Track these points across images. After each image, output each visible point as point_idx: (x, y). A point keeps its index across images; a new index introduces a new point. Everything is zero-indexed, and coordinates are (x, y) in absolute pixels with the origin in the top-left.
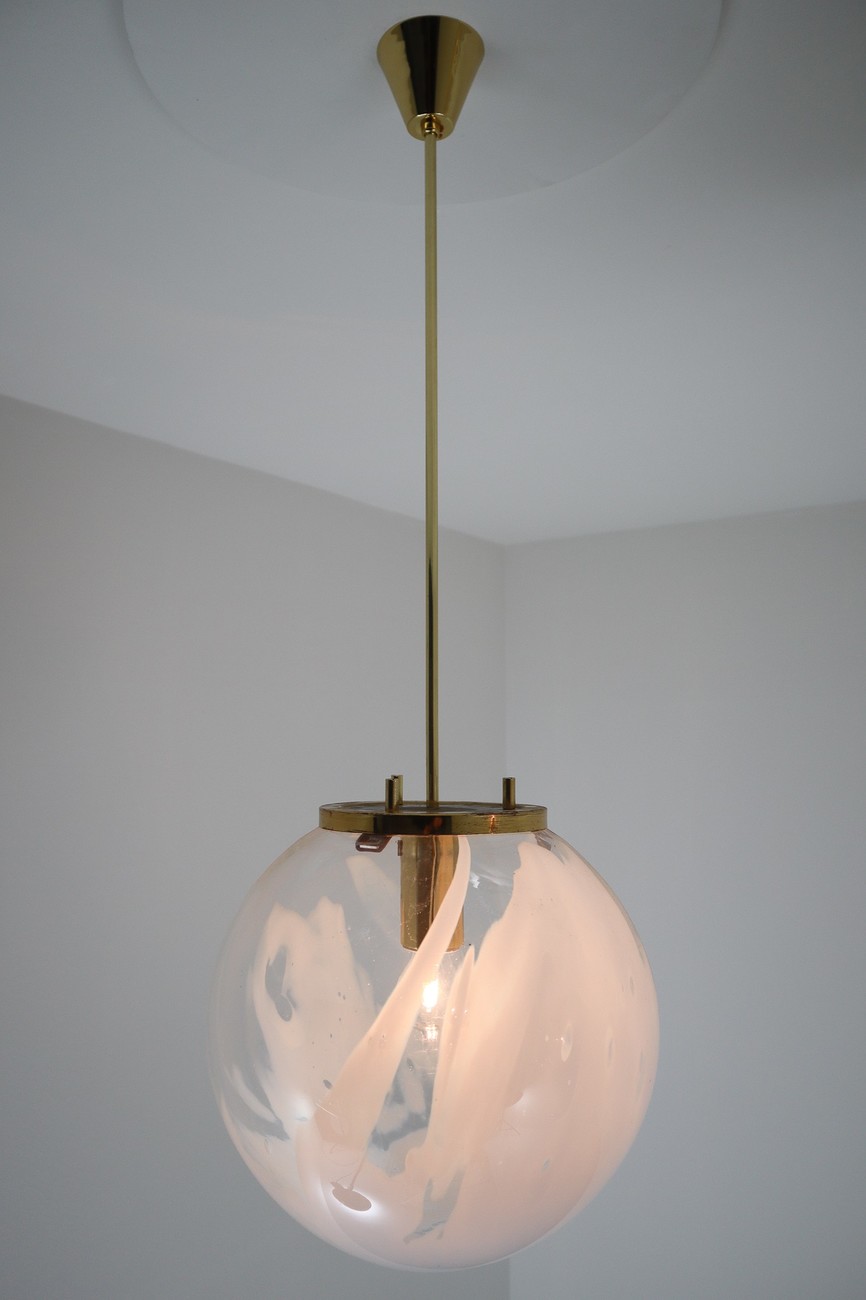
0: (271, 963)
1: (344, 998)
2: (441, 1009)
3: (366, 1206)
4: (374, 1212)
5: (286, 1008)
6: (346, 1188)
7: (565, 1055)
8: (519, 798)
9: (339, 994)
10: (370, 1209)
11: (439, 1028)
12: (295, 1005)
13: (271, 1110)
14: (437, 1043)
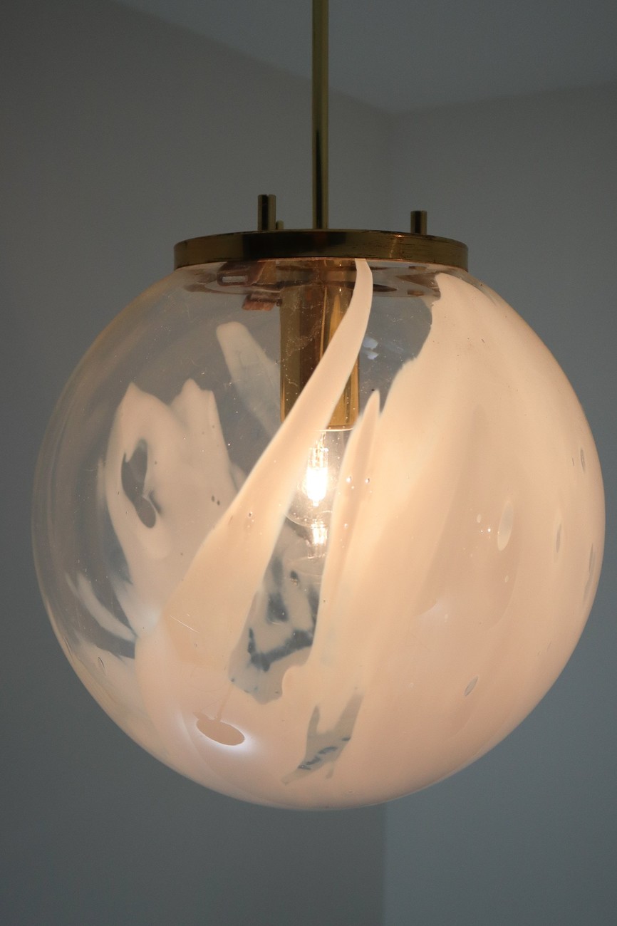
0: (128, 459)
1: (218, 503)
2: (328, 503)
3: (239, 739)
4: (247, 746)
5: (148, 512)
6: (212, 718)
7: (502, 542)
8: (431, 229)
9: (213, 499)
10: (243, 743)
11: (327, 526)
12: (159, 510)
13: (129, 627)
14: (324, 548)
